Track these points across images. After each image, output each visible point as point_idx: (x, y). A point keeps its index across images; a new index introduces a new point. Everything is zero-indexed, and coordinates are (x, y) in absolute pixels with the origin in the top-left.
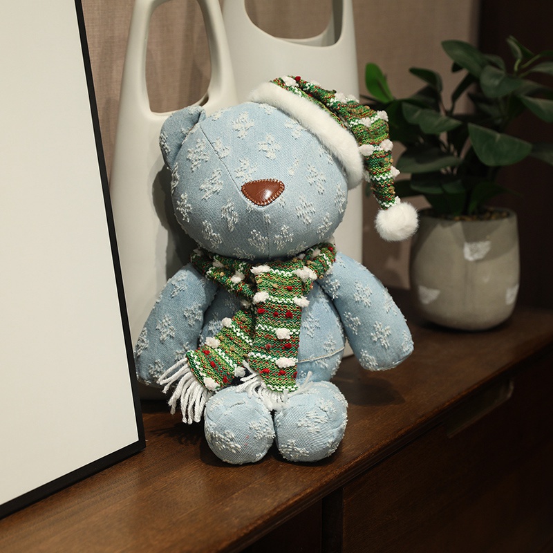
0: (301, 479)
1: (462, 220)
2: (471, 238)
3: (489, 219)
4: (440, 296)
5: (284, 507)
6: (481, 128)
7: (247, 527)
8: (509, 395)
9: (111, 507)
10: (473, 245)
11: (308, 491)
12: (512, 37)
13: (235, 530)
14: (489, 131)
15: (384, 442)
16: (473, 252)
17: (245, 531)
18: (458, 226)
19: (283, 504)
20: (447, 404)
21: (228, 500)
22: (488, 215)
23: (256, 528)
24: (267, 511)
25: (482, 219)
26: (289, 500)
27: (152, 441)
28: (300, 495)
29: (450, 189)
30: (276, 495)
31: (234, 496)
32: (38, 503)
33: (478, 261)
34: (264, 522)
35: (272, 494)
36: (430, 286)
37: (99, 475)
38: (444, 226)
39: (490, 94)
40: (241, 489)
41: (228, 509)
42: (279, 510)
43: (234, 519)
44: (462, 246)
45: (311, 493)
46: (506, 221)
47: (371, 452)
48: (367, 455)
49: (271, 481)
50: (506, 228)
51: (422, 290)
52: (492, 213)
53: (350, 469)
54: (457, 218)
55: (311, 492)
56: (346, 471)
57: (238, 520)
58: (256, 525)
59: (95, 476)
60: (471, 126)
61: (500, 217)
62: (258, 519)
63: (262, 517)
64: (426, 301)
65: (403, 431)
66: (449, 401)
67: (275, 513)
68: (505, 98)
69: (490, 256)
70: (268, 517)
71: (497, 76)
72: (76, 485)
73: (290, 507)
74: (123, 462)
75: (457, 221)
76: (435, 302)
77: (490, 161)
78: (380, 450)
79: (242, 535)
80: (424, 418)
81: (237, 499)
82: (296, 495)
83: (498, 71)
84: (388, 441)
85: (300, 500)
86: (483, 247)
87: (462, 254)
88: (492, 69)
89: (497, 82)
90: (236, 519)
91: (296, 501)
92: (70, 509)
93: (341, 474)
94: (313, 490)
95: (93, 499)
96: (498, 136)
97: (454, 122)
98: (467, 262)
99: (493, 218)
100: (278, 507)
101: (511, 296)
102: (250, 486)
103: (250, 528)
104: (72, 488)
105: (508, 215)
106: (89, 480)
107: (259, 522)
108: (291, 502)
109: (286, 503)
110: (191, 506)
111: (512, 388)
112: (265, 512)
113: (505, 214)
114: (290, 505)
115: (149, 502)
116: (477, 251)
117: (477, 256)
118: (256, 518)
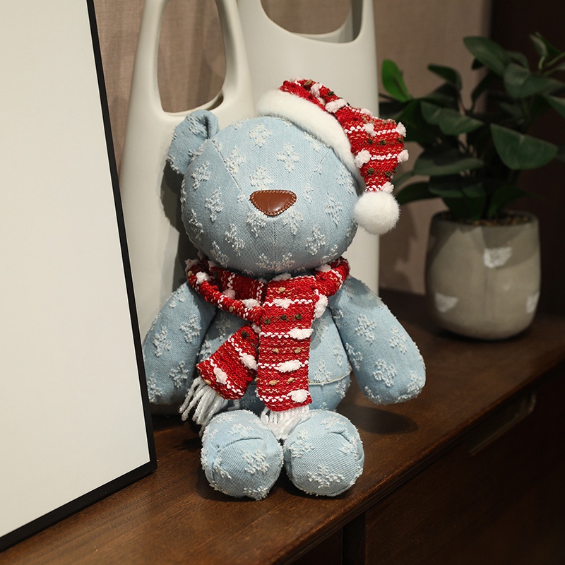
0: (323, 505)
1: (482, 225)
2: (492, 244)
3: (510, 224)
4: (458, 305)
5: (307, 536)
6: (505, 130)
7: (269, 559)
8: (531, 409)
9: (123, 536)
10: (494, 251)
11: (332, 518)
12: (538, 34)
14: (513, 133)
15: (408, 463)
16: (493, 258)
18: (478, 231)
19: (306, 533)
20: (471, 421)
21: (247, 527)
22: (509, 219)
23: (279, 560)
24: (290, 541)
25: (502, 224)
26: (312, 528)
27: (163, 461)
28: (323, 522)
29: (472, 192)
30: (298, 523)
31: (253, 524)
32: (44, 531)
33: (498, 268)
34: (287, 553)
35: (294, 521)
36: (448, 293)
37: (109, 499)
38: (463, 231)
39: (515, 93)
40: (260, 516)
41: (248, 538)
42: (302, 539)
43: (255, 549)
44: (482, 253)
46: (528, 226)
47: (394, 474)
48: (391, 477)
49: (291, 507)
50: (528, 233)
51: (440, 297)
52: (512, 217)
53: (373, 493)
54: (477, 222)
55: (334, 519)
56: (370, 496)
57: (259, 551)
58: (278, 557)
59: (104, 501)
60: (495, 127)
61: (521, 222)
62: (281, 550)
63: (285, 548)
64: (443, 309)
65: (427, 451)
66: (472, 418)
67: (298, 543)
68: (528, 99)
69: (512, 262)
70: (291, 547)
71: (522, 75)
72: (86, 510)
73: (314, 535)
74: (133, 485)
75: (476, 226)
76: (453, 310)
77: (514, 164)
78: (404, 472)
80: (448, 437)
81: (257, 527)
82: (319, 523)
83: (523, 70)
84: (412, 462)
85: (324, 527)
86: (504, 254)
87: (482, 261)
88: (517, 67)
89: (521, 81)
90: (258, 549)
91: (319, 530)
92: (80, 538)
93: (365, 499)
94: (336, 517)
95: (104, 527)
96: (522, 137)
97: (475, 123)
98: (487, 269)
99: (514, 222)
100: (301, 536)
101: (531, 304)
102: (270, 513)
104: (82, 514)
105: (529, 220)
106: (98, 504)
107: (282, 553)
108: (314, 531)
109: (309, 532)
110: (209, 535)
111: (534, 401)
112: (289, 542)
113: (526, 219)
114: (314, 534)
115: (164, 530)
116: (498, 257)
117: (497, 263)
118: (278, 550)
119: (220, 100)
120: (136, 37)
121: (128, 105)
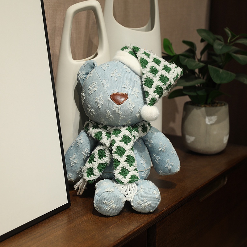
0: (139, 220)
1: (205, 106)
2: (209, 114)
3: (216, 106)
4: (195, 140)
5: (132, 232)
6: (214, 67)
7: (117, 241)
8: (225, 183)
9: (57, 232)
10: (210, 118)
11: (142, 225)
12: (227, 28)
13: (112, 242)
14: (217, 68)
15: (174, 204)
16: (210, 120)
17: (116, 243)
18: (203, 109)
19: (132, 231)
20: (200, 187)
21: (108, 229)
22: (216, 104)
23: (121, 242)
25: (213, 106)
26: (134, 229)
27: (73, 203)
28: (139, 227)
29: (200, 93)
30: (129, 227)
31: (110, 227)
32: (26, 230)
33: (212, 124)
34: (124, 239)
35: (127, 226)
36: (191, 135)
37: (51, 218)
38: (197, 109)
39: (218, 52)
40: (113, 224)
41: (108, 233)
42: (130, 233)
43: (111, 237)
44: (205, 118)
45: (144, 226)
46: (224, 107)
49: (126, 221)
50: (224, 110)
51: (187, 137)
52: (217, 103)
54: (203, 106)
56: (158, 216)
57: (113, 238)
58: (121, 240)
59: (49, 219)
60: (209, 66)
61: (221, 105)
62: (122, 238)
63: (123, 237)
64: (189, 142)
65: (182, 199)
66: (200, 186)
67: (129, 235)
68: (224, 54)
69: (217, 122)
70: (126, 236)
71: (221, 45)
72: (41, 222)
73: (135, 232)
74: (61, 212)
75: (203, 107)
76: (193, 142)
77: (217, 81)
78: (172, 207)
79: (115, 244)
80: (190, 193)
81: (112, 229)
82: (137, 227)
83: (221, 43)
84: (175, 203)
85: (139, 229)
86: (214, 118)
87: (205, 122)
88: (219, 42)
89: (220, 47)
90: (112, 237)
91: (137, 230)
92: (40, 233)
93: (156, 218)
94: (144, 225)
95: (49, 229)
96: (221, 70)
97: (202, 64)
98: (207, 125)
99: (218, 105)
100: (130, 232)
101: (225, 139)
102: (117, 223)
103: (118, 241)
104: (40, 224)
105: (225, 105)
106: (47, 220)
107: (122, 239)
108: (135, 230)
110: (92, 232)
111: (226, 179)
112: (125, 234)
113: (223, 104)
114: (135, 231)
115: (74, 230)
116: (211, 120)
117: (211, 122)
118: (121, 237)
119: (96, 55)
120: (62, 29)
121: (58, 57)
